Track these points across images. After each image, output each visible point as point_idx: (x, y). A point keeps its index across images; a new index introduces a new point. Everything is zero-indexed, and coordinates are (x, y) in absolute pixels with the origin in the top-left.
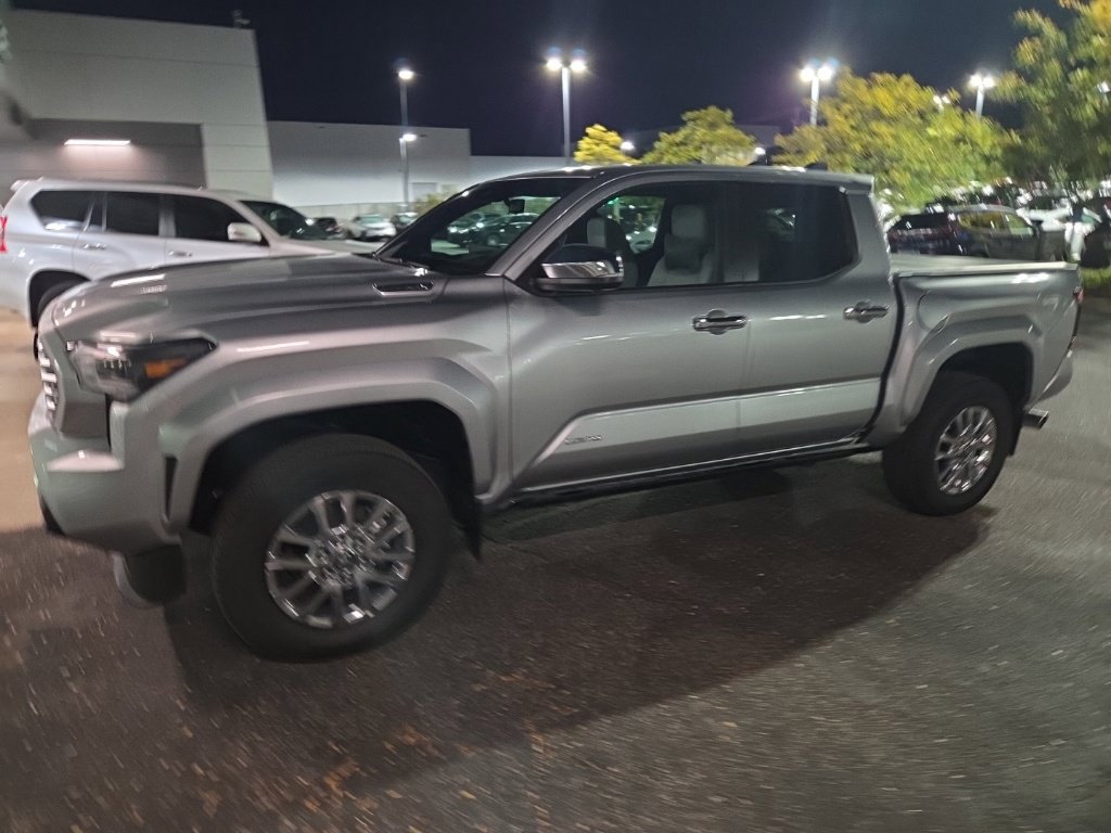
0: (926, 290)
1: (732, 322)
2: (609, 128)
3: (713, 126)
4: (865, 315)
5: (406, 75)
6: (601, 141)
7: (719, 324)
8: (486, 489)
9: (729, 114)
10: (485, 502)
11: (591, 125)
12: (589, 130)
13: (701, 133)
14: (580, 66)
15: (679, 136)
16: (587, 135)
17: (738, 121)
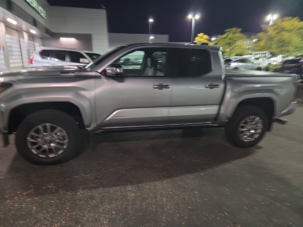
0: (236, 80)
1: (166, 87)
2: (205, 34)
3: (234, 33)
4: (212, 87)
5: (151, 20)
6: (202, 38)
7: (161, 87)
8: (89, 126)
9: (239, 30)
10: (89, 130)
11: (199, 33)
12: (198, 35)
13: (231, 36)
14: (198, 17)
15: (224, 36)
16: (198, 36)
17: (242, 32)
